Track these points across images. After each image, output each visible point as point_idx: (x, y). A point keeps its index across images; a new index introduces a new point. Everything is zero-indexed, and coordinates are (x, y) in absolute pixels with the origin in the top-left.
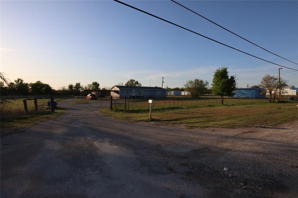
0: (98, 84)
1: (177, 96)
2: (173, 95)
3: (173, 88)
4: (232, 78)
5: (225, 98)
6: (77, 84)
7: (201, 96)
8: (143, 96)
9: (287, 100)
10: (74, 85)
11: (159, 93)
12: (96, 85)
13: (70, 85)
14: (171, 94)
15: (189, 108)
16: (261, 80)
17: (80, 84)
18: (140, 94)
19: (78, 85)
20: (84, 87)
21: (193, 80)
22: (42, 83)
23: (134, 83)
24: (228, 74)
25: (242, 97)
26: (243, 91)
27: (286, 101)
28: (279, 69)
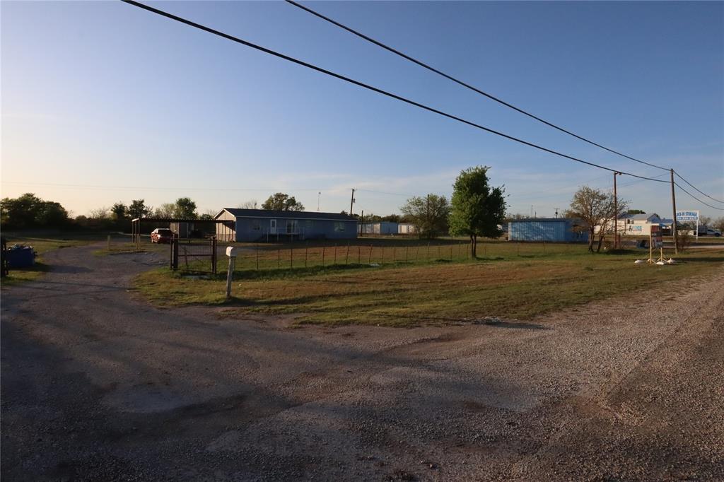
0: (193, 203)
1: (386, 234)
2: (378, 232)
3: (385, 216)
4: (497, 192)
5: (480, 242)
6: (135, 202)
7: (441, 235)
8: (298, 235)
9: (631, 246)
10: (128, 204)
11: (338, 228)
12: (186, 205)
13: (116, 206)
14: (375, 230)
15: (384, 266)
16: (572, 199)
17: (144, 204)
18: (289, 231)
19: (138, 206)
20: (154, 211)
21: (423, 196)
22: (38, 199)
23: (285, 202)
24: (488, 183)
25: (536, 238)
26: (538, 224)
27: (627, 250)
28: (615, 174)
